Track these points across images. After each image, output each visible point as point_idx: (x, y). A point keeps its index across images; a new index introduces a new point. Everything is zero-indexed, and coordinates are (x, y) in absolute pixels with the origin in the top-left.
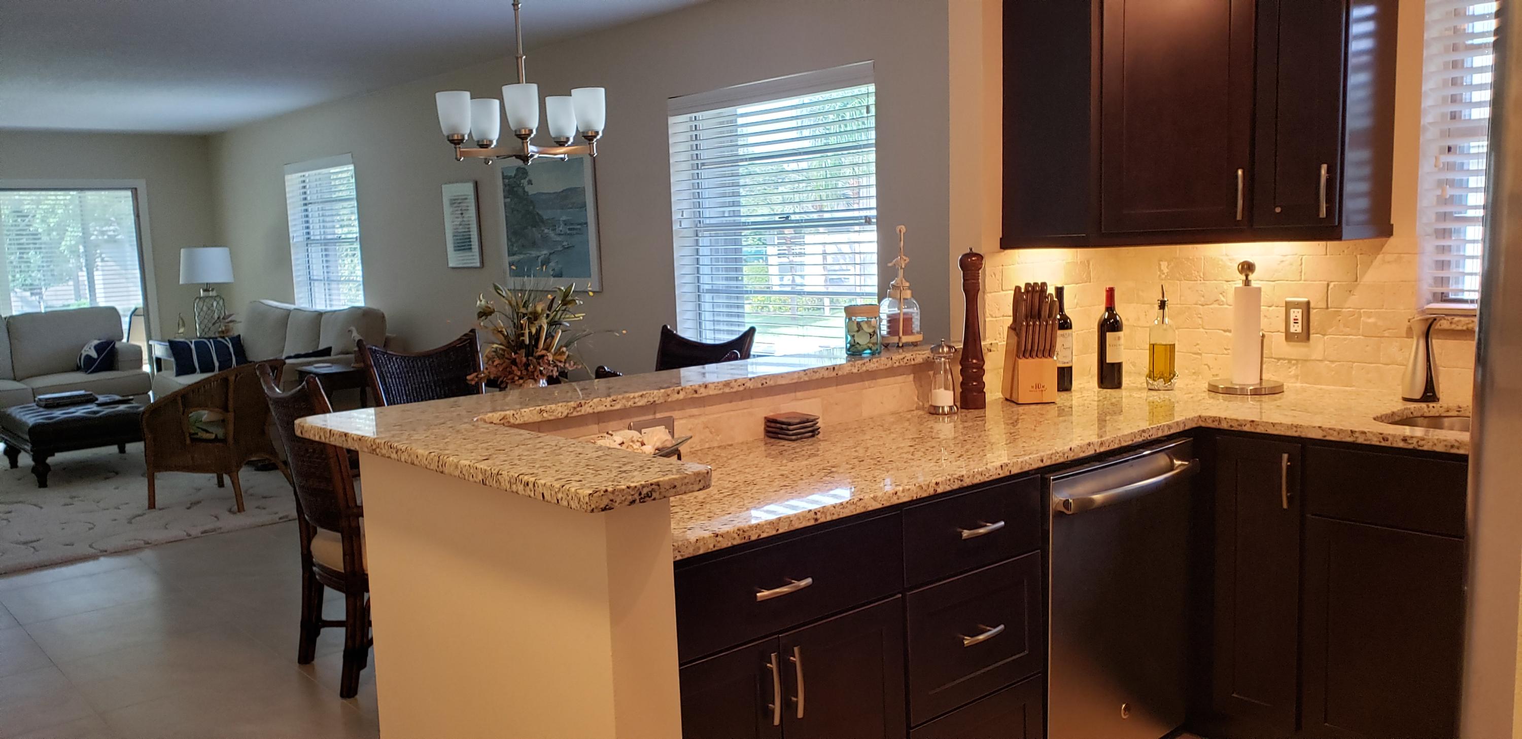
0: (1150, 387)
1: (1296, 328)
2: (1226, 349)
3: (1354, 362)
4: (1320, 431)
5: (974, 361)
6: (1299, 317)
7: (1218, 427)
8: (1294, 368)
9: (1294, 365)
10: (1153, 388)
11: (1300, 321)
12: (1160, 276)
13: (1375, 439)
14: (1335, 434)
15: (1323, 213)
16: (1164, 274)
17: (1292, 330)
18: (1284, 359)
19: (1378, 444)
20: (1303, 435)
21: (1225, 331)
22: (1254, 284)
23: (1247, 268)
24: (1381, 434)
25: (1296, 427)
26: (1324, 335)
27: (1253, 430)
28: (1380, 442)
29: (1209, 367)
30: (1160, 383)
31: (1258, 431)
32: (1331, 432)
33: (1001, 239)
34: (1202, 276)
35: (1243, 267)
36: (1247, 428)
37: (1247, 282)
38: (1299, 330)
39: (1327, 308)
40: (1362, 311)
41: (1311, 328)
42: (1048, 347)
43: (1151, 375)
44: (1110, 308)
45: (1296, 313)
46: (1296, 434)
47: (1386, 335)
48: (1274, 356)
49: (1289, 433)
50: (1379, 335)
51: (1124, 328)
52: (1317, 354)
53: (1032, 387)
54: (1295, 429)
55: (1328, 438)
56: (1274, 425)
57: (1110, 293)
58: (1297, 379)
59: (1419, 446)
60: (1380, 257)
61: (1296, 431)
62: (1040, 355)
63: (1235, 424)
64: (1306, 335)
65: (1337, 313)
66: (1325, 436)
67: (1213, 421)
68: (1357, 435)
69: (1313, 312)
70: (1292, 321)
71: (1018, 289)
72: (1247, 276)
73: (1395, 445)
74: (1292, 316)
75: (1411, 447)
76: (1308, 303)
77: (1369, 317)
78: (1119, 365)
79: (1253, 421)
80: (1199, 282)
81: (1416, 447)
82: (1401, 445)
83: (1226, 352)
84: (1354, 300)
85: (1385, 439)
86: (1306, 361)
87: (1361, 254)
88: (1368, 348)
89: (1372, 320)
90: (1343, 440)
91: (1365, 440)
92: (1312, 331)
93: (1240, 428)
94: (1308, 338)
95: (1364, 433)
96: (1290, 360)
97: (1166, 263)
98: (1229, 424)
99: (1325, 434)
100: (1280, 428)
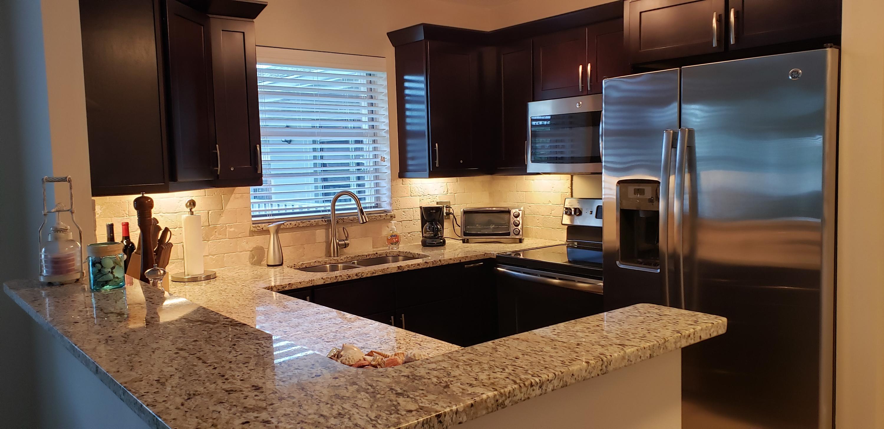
3: (225, 254)
4: (322, 280)
13: (346, 278)
14: (329, 279)
19: (347, 280)
20: (315, 284)
23: (192, 204)
24: (348, 275)
26: (208, 241)
28: (347, 278)
31: (293, 288)
32: (327, 279)
35: (190, 204)
39: (209, 225)
40: (227, 225)
46: (311, 285)
47: (240, 236)
50: (236, 237)
54: (311, 282)
55: (326, 283)
59: (362, 276)
60: (233, 195)
61: (311, 283)
65: (215, 228)
66: (325, 282)
72: (191, 209)
73: (353, 279)
75: (359, 277)
77: (231, 228)
81: (361, 277)
82: (356, 277)
84: (223, 219)
85: (349, 277)
87: (223, 195)
88: (231, 245)
89: (232, 229)
90: (333, 282)
91: (342, 279)
99: (324, 281)
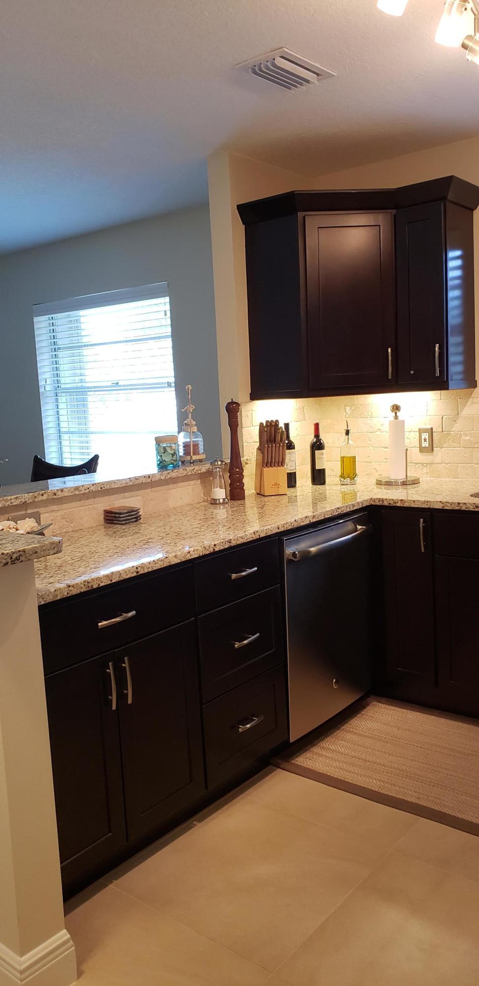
0: (342, 483)
1: (425, 444)
2: (386, 459)
3: (459, 463)
4: (440, 504)
5: (237, 470)
6: (427, 438)
7: (382, 504)
8: (425, 468)
9: (425, 466)
10: (344, 483)
11: (427, 440)
12: (345, 416)
13: (472, 507)
14: (449, 505)
15: (438, 374)
16: (348, 414)
17: (423, 446)
18: (419, 463)
20: (431, 507)
21: (384, 448)
22: (400, 418)
23: (396, 408)
24: (474, 504)
25: (427, 502)
26: (441, 448)
27: (402, 505)
28: (474, 509)
29: (376, 470)
30: (348, 480)
31: (405, 506)
32: (447, 504)
33: (250, 394)
34: (370, 415)
35: (393, 408)
36: (398, 505)
37: (396, 417)
38: (427, 446)
39: (443, 431)
40: (462, 432)
41: (434, 444)
42: (281, 460)
43: (342, 476)
44: (317, 435)
45: (425, 436)
46: (428, 507)
48: (414, 462)
49: (423, 506)
50: (472, 446)
51: (325, 448)
52: (438, 459)
53: (273, 485)
55: (445, 508)
56: (414, 501)
57: (317, 426)
58: (427, 475)
60: (471, 400)
61: (428, 505)
62: (276, 465)
63: (392, 502)
64: (431, 449)
65: (448, 435)
67: (379, 501)
68: (461, 505)
69: (434, 434)
70: (423, 440)
71: (261, 424)
72: (396, 413)
74: (423, 437)
76: (432, 429)
77: (466, 436)
78: (324, 470)
79: (402, 500)
80: (368, 419)
83: (386, 461)
84: (457, 427)
85: (477, 507)
86: (432, 464)
87: (460, 398)
88: (466, 455)
89: (468, 438)
90: (454, 509)
91: (466, 508)
92: (434, 446)
93: (394, 505)
94: (433, 450)
95: (465, 504)
96: (423, 464)
97: (349, 408)
98: (388, 502)
99: (444, 505)
100: (417, 503)
